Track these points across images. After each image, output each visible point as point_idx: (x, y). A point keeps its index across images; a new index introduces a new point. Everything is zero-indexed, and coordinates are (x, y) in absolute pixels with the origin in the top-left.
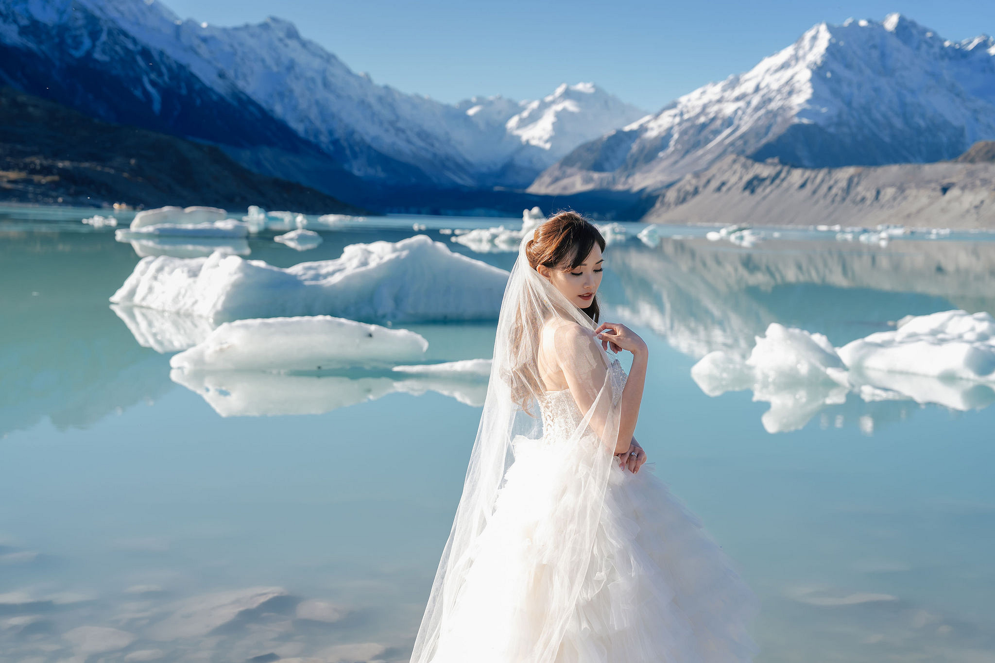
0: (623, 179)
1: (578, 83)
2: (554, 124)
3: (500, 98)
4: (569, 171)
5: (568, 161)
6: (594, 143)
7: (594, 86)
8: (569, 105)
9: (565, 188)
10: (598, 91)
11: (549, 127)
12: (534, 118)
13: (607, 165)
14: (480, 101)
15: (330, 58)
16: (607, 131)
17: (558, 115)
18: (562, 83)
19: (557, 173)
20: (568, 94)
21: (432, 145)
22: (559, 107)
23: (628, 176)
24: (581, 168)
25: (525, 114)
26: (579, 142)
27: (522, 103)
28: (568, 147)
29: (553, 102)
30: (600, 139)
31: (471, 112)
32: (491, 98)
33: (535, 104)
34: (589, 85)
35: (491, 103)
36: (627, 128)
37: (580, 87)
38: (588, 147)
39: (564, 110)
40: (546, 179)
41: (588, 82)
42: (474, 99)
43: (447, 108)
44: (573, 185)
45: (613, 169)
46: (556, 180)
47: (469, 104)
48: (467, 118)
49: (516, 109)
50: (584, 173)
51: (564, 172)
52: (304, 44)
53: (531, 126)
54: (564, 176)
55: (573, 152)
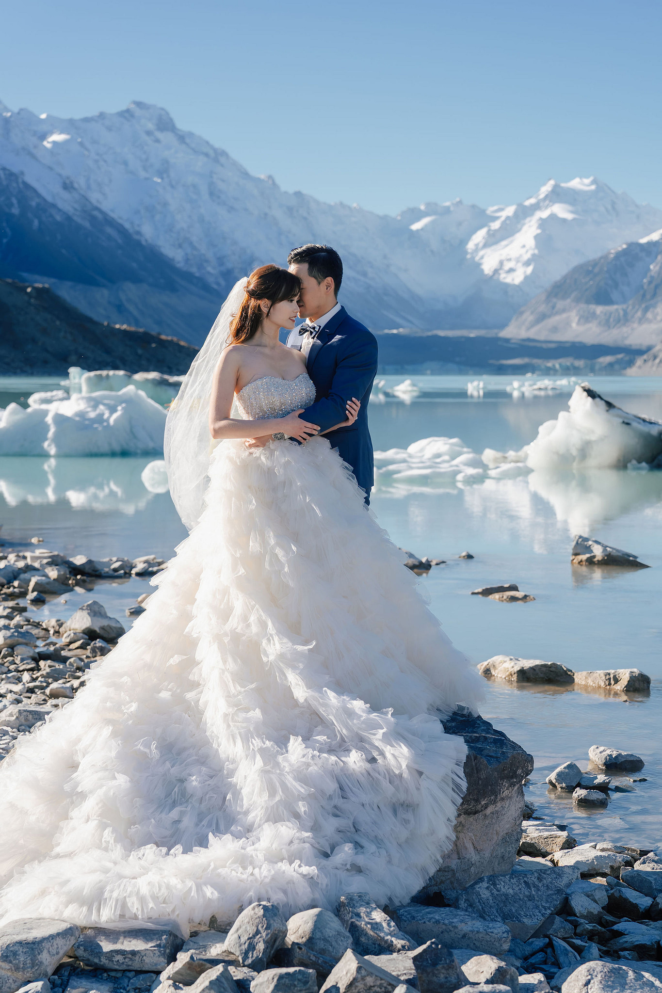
0: (639, 314)
1: (572, 178)
2: (536, 237)
3: (460, 202)
4: (560, 304)
5: (559, 290)
6: (595, 264)
7: (594, 182)
8: (561, 210)
9: (555, 329)
10: (601, 188)
11: (531, 243)
12: (510, 229)
13: (615, 295)
14: (432, 209)
15: (218, 156)
16: (617, 246)
17: (543, 223)
18: (550, 179)
19: (542, 308)
20: (557, 195)
21: (365, 274)
22: (544, 214)
23: (646, 310)
24: (578, 300)
25: (496, 225)
26: (576, 261)
27: (490, 210)
28: (558, 270)
29: (536, 207)
30: (605, 257)
31: (416, 226)
32: (447, 204)
33: (510, 211)
34: (587, 181)
35: (447, 210)
36: (643, 241)
37: (576, 183)
38: (587, 270)
39: (553, 217)
40: (528, 317)
41: (587, 177)
42: (422, 207)
43: (385, 219)
44: (568, 324)
45: (625, 300)
46: (543, 317)
47: (417, 215)
48: (413, 234)
49: (481, 218)
50: (583, 306)
51: (553, 307)
52: (182, 138)
53: (504, 243)
54: (553, 311)
55: (565, 278)
